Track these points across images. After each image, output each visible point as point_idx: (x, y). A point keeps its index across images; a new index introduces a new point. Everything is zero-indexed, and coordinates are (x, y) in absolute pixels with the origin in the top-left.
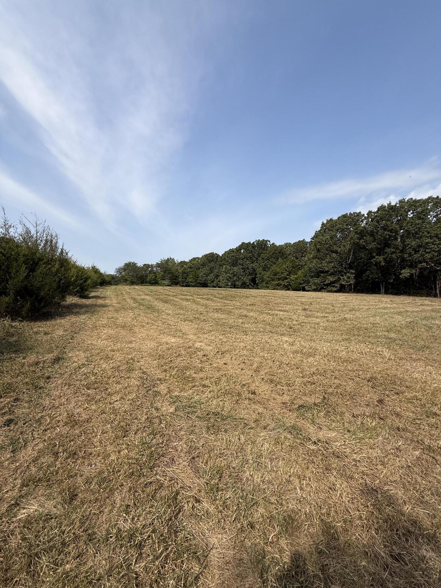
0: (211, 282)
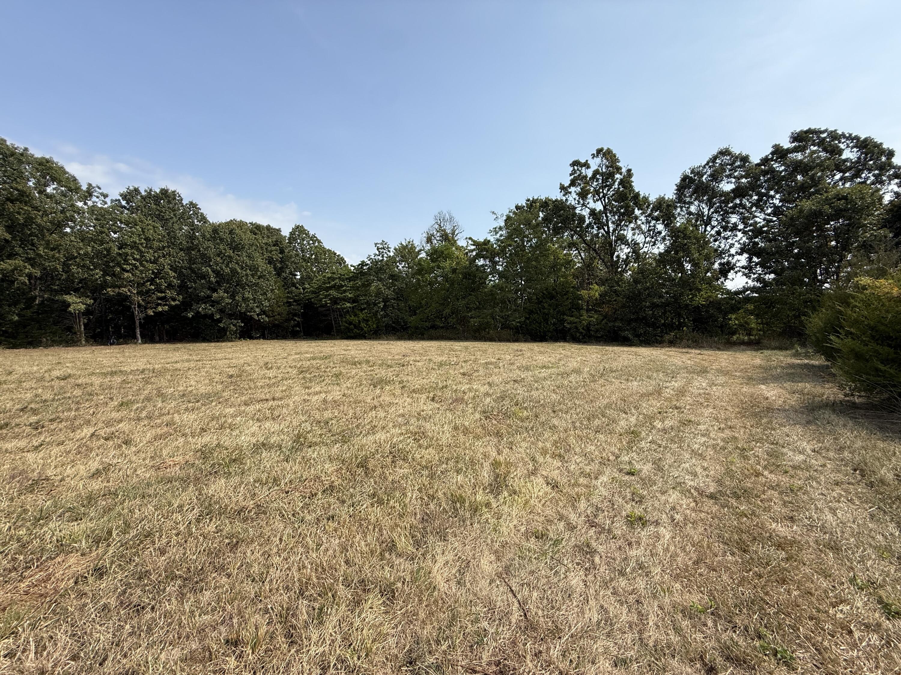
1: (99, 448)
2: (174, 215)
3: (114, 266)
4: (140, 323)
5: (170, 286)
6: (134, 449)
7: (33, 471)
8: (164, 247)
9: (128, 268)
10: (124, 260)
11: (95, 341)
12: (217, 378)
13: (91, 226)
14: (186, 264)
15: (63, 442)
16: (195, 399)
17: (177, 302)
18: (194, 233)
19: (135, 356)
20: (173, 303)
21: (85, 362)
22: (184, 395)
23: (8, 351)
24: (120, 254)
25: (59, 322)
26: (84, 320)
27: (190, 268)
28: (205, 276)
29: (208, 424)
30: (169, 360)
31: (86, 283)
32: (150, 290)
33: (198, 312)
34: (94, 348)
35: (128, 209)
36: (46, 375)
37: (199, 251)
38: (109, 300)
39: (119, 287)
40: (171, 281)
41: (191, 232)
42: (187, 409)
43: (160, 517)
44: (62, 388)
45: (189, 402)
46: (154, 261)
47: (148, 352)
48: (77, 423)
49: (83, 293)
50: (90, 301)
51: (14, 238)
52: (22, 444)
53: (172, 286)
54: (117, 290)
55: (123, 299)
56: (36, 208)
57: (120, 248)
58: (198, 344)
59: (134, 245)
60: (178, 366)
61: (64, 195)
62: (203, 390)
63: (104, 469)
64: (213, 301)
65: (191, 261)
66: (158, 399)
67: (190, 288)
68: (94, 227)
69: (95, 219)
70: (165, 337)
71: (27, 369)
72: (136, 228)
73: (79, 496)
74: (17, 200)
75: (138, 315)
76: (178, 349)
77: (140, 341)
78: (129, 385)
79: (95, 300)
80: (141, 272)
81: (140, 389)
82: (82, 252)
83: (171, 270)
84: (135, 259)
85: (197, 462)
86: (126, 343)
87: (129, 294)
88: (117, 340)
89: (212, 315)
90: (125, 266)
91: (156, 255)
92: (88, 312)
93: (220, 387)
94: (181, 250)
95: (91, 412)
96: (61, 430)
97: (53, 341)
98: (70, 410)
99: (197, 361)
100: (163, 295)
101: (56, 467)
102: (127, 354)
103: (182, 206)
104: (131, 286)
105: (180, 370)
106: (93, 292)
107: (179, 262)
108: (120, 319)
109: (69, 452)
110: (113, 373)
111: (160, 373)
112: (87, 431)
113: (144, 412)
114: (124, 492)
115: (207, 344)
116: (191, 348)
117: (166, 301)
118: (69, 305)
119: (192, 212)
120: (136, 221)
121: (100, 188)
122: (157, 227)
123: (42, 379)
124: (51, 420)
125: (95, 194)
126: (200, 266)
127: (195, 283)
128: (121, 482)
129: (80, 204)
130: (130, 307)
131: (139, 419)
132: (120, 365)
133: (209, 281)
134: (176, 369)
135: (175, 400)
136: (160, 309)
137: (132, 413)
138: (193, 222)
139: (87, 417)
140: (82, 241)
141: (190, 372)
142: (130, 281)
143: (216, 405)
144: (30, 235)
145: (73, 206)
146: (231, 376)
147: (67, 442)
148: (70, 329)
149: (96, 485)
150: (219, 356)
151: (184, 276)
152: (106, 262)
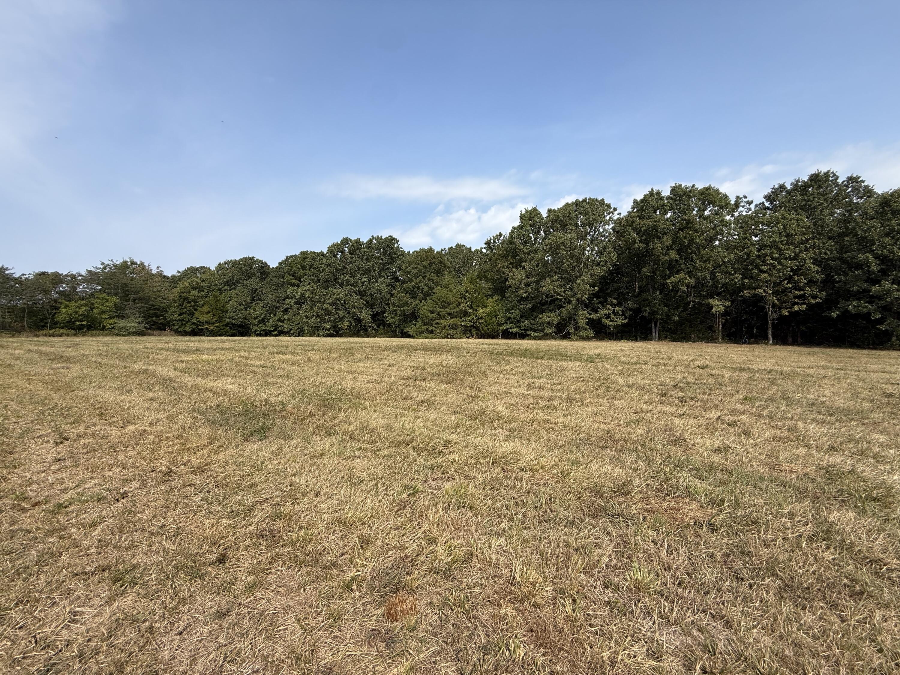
0: (259, 322)
1: (722, 431)
2: (825, 200)
3: (752, 269)
4: (773, 323)
5: (811, 282)
6: (752, 441)
7: (677, 431)
8: (807, 240)
9: (765, 268)
10: (763, 262)
11: (730, 339)
12: (865, 394)
13: (735, 235)
14: (835, 254)
15: (698, 417)
16: (828, 411)
17: (818, 300)
18: (850, 214)
19: (764, 356)
20: (813, 301)
21: (719, 357)
22: (813, 404)
23: (671, 343)
24: (759, 256)
25: (703, 322)
26: (722, 320)
27: (841, 259)
28: (862, 265)
29: (841, 444)
30: (800, 364)
31: (726, 288)
32: (786, 288)
33: (847, 311)
34: (728, 345)
35: (771, 209)
36: (692, 363)
37: (856, 234)
38: (745, 301)
39: (755, 289)
40: (813, 277)
41: (847, 214)
42: (815, 420)
43: (768, 512)
44: (701, 375)
45: (819, 413)
46: (794, 257)
47: (778, 353)
48: (708, 405)
49: (723, 296)
50: (728, 303)
51: (680, 258)
52: (673, 410)
53: (814, 282)
54: (753, 292)
55: (758, 299)
56: (696, 231)
57: (759, 250)
58: (841, 350)
59: (774, 245)
60: (811, 371)
61: (716, 214)
62: (840, 403)
63: (725, 448)
64: (872, 297)
65: (843, 249)
66: (782, 401)
67: (837, 282)
68: (738, 235)
69: (740, 228)
70: (799, 339)
71: (680, 357)
72: (777, 227)
73: (703, 462)
74: (685, 228)
75: (772, 315)
76: (814, 354)
77: (771, 342)
78: (755, 383)
79: (733, 302)
80: (779, 271)
81: (764, 388)
82: (726, 260)
83: (813, 264)
84: (773, 259)
85: (819, 479)
86: (757, 343)
87: (764, 294)
88: (749, 340)
89: (869, 314)
90: (762, 268)
91: (797, 250)
92: (726, 313)
93: (867, 405)
94: (830, 238)
95: (720, 399)
96: (697, 407)
97: (699, 337)
98: (704, 393)
99: (837, 369)
100: (802, 292)
101: (690, 434)
102: (757, 353)
103: (838, 185)
104: (767, 287)
105: (813, 377)
106: (732, 295)
107: (825, 254)
108: (753, 320)
109: (700, 426)
110: (741, 370)
111: (788, 376)
112: (715, 414)
113: (766, 411)
114: (738, 474)
115: (855, 351)
116: (832, 353)
117: (804, 300)
118: (712, 307)
119: (850, 189)
120: (778, 220)
121: (745, 197)
122: (801, 220)
123: (688, 366)
124: (691, 398)
125: (742, 204)
126: (855, 253)
127: (846, 274)
128: (737, 465)
129: (728, 218)
130: (764, 308)
131: (760, 416)
132: (748, 363)
133: (868, 271)
134: (808, 375)
135: (802, 407)
136: (796, 308)
137: (754, 409)
138: (851, 201)
139: (717, 402)
140: (727, 250)
141: (825, 381)
142: (767, 282)
143: (857, 426)
144: (691, 253)
145: (722, 221)
146: (890, 395)
147: (699, 418)
148: (711, 328)
149: (717, 459)
150: (874, 367)
151: (831, 268)
152: (746, 265)
